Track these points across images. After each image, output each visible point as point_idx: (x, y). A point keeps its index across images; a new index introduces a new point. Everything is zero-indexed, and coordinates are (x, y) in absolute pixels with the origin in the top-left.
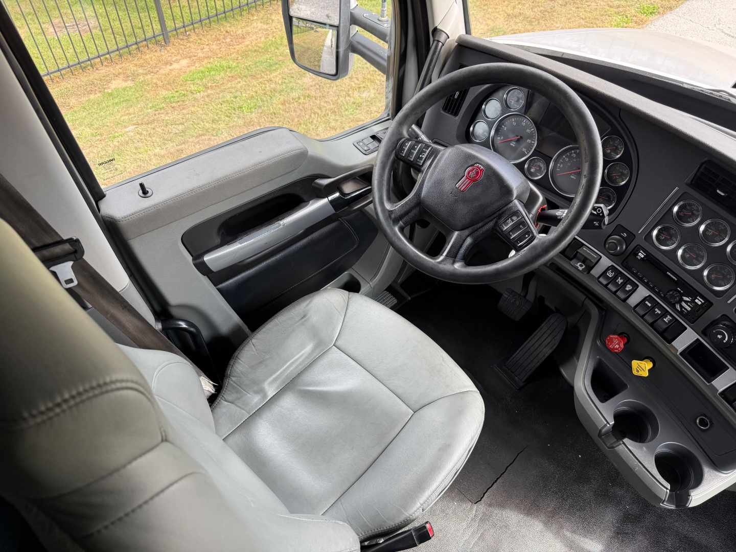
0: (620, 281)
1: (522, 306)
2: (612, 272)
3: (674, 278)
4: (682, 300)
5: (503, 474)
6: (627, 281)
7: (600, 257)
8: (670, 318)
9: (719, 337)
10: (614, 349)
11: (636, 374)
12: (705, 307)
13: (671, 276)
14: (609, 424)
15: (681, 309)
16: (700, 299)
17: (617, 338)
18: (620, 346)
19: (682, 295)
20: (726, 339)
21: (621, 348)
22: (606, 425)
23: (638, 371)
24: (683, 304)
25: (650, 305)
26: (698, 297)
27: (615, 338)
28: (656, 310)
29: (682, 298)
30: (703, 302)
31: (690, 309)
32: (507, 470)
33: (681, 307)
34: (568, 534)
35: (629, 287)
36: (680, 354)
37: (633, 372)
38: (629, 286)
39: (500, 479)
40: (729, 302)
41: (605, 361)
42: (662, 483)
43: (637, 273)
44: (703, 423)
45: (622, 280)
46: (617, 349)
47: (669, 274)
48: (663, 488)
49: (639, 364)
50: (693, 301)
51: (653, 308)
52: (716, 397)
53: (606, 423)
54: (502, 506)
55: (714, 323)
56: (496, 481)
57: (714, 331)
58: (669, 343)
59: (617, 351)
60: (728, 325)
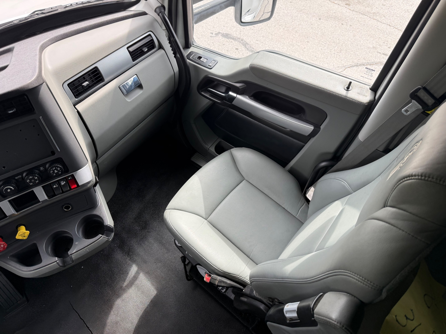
5: (84, 322)
9: (9, 190)
10: (4, 248)
11: (27, 238)
14: (57, 261)
18: (2, 244)
20: (12, 188)
21: (4, 244)
22: (57, 263)
23: (25, 236)
32: (82, 318)
34: (125, 284)
36: (17, 211)
37: (25, 239)
39: (87, 325)
41: (13, 253)
42: (98, 238)
44: (67, 208)
46: (4, 246)
48: (101, 239)
49: (19, 235)
53: (56, 263)
54: (104, 325)
56: (88, 328)
57: (4, 192)
58: (7, 217)
59: (6, 246)
60: (2, 184)
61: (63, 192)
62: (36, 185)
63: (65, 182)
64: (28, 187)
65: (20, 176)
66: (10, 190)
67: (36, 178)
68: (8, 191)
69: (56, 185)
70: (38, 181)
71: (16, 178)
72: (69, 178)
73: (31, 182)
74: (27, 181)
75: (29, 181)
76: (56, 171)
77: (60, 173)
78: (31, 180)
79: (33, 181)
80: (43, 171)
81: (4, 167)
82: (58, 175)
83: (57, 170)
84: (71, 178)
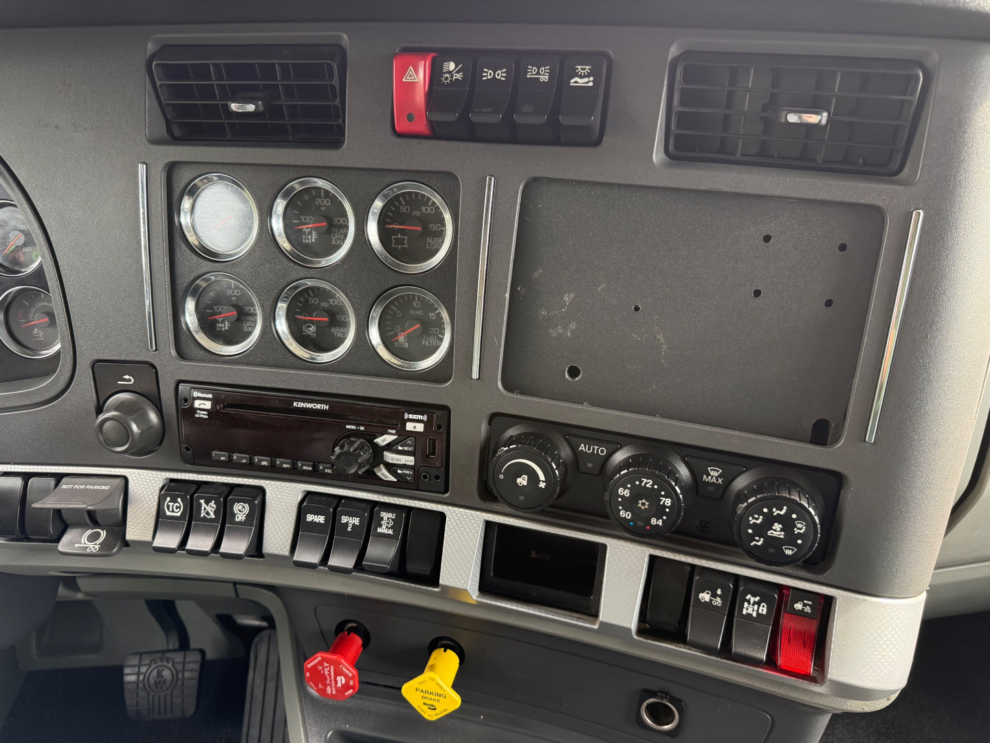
0: (209, 509)
1: (180, 676)
2: (174, 500)
3: (318, 406)
4: (378, 451)
6: (227, 495)
7: (122, 482)
8: (390, 515)
9: (522, 481)
10: (341, 691)
11: (436, 718)
12: (439, 427)
13: (309, 406)
15: (394, 473)
16: (415, 417)
17: (324, 660)
18: (346, 676)
19: (370, 437)
20: (542, 477)
21: (352, 678)
23: (433, 707)
24: (390, 457)
25: (320, 519)
26: (406, 416)
27: (320, 663)
28: (344, 519)
29: (376, 445)
30: (425, 418)
31: (412, 459)
33: (391, 467)
35: (241, 511)
36: (484, 588)
37: (426, 716)
38: (237, 507)
40: (475, 375)
41: (355, 730)
43: (230, 457)
44: (661, 714)
45: (212, 504)
46: (346, 687)
47: (301, 405)
49: (420, 687)
50: (404, 435)
51: (333, 520)
52: (637, 644)
55: (487, 452)
57: (501, 477)
58: (436, 584)
59: (351, 691)
60: (519, 436)
61: (726, 651)
62: (637, 533)
63: (763, 610)
64: (603, 519)
65: (602, 451)
66: (525, 483)
67: (668, 502)
68: (519, 480)
69: (714, 595)
70: (660, 523)
71: (582, 447)
72: (798, 606)
73: (630, 504)
74: (620, 490)
75: (627, 493)
76: (777, 531)
77: (789, 552)
78: (638, 493)
79: (643, 504)
80: (711, 489)
81: (574, 372)
82: (770, 556)
83: (788, 524)
84: (808, 609)
